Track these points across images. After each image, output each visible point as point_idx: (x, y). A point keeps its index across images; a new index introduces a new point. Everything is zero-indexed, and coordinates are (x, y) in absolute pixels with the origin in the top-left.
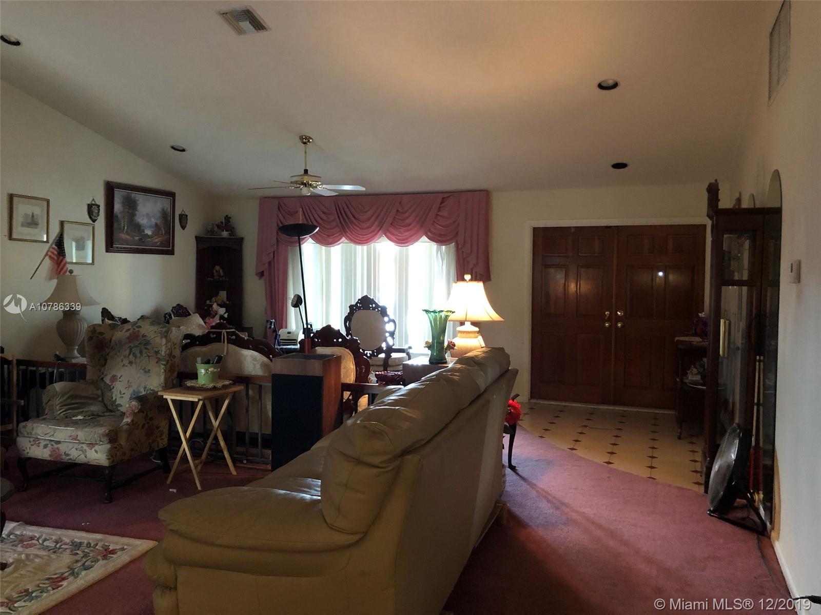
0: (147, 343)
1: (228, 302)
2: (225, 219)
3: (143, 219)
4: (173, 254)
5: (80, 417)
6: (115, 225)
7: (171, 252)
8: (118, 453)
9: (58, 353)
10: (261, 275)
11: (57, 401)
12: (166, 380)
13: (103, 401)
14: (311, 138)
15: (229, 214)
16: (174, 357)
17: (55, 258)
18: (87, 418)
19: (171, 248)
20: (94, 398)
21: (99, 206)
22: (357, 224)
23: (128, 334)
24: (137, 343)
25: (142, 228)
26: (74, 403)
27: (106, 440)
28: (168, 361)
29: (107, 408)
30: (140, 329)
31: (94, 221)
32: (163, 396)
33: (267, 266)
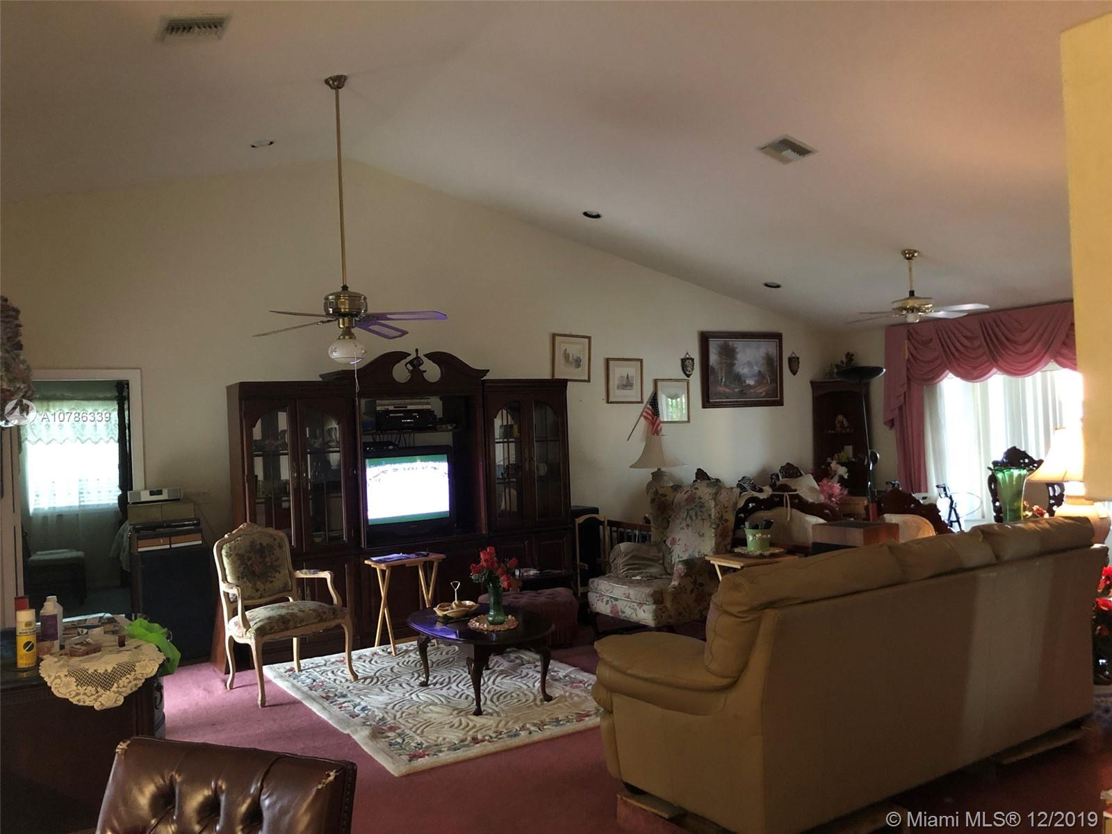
0: (702, 506)
1: (853, 460)
2: (847, 357)
3: (743, 369)
4: (782, 405)
5: (638, 578)
6: (711, 378)
7: (780, 403)
8: (664, 615)
9: (647, 515)
10: (891, 423)
11: (620, 561)
12: (717, 544)
13: (663, 564)
14: (915, 251)
15: (850, 351)
16: (726, 521)
17: (650, 418)
18: (644, 579)
19: (778, 398)
20: (654, 560)
21: (693, 360)
22: (1013, 348)
23: (686, 496)
24: (693, 505)
25: (742, 379)
26: (636, 563)
27: (650, 600)
28: (718, 525)
29: (666, 571)
30: (696, 491)
31: (688, 376)
32: (709, 561)
33: (896, 412)
